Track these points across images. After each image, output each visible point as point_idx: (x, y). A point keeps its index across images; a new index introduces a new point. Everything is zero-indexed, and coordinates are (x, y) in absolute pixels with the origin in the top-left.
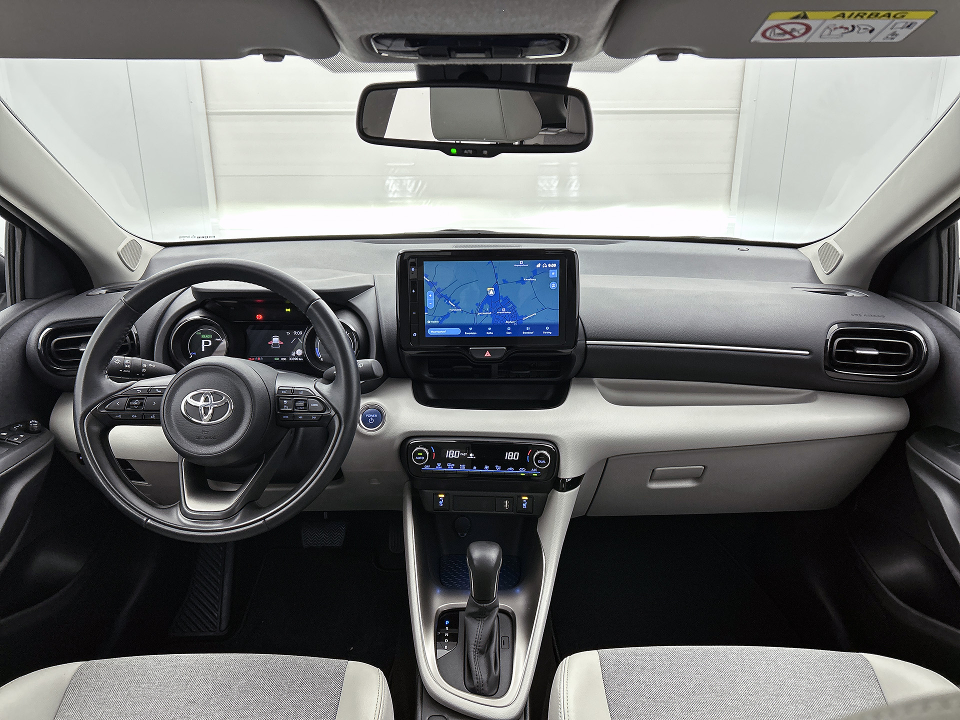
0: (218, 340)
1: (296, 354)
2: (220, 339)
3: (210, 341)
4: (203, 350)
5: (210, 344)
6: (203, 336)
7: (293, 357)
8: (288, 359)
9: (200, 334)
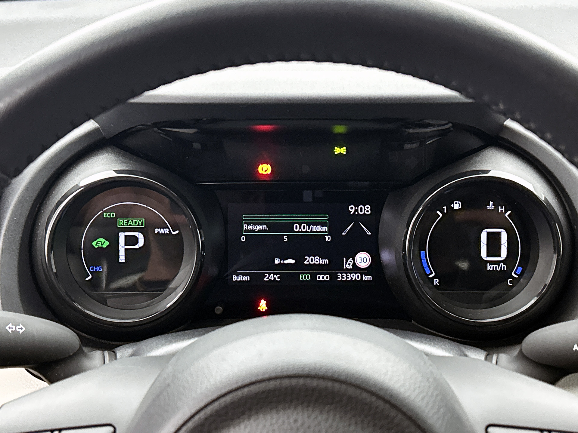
0: (162, 231)
1: (354, 264)
2: (167, 231)
3: (140, 236)
4: (122, 259)
5: (141, 243)
6: (121, 222)
7: (348, 271)
8: (334, 276)
9: (113, 215)
